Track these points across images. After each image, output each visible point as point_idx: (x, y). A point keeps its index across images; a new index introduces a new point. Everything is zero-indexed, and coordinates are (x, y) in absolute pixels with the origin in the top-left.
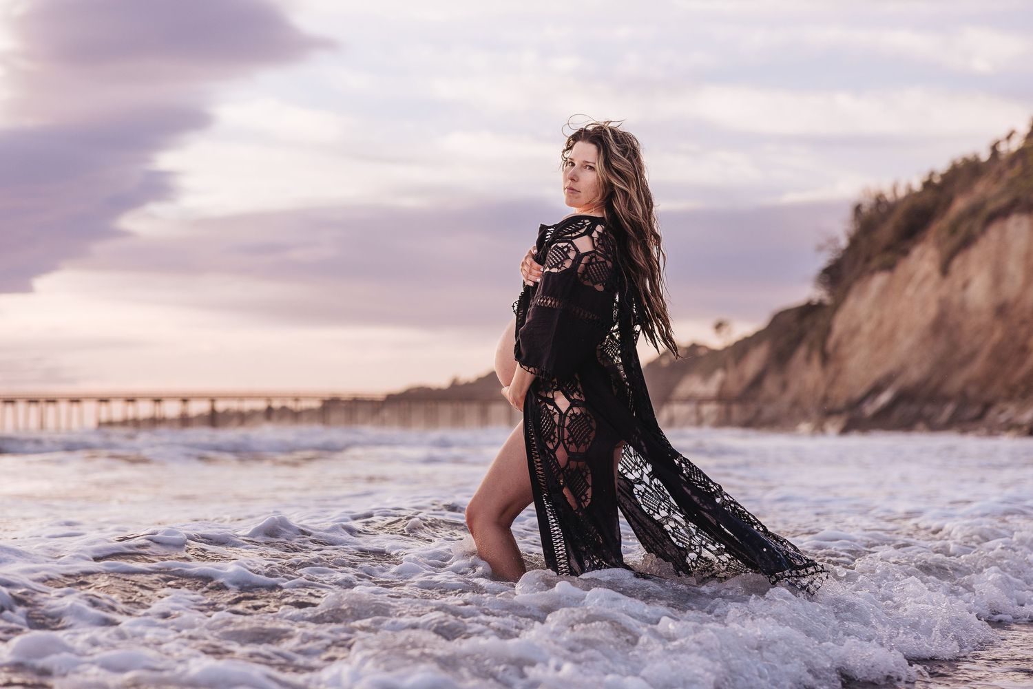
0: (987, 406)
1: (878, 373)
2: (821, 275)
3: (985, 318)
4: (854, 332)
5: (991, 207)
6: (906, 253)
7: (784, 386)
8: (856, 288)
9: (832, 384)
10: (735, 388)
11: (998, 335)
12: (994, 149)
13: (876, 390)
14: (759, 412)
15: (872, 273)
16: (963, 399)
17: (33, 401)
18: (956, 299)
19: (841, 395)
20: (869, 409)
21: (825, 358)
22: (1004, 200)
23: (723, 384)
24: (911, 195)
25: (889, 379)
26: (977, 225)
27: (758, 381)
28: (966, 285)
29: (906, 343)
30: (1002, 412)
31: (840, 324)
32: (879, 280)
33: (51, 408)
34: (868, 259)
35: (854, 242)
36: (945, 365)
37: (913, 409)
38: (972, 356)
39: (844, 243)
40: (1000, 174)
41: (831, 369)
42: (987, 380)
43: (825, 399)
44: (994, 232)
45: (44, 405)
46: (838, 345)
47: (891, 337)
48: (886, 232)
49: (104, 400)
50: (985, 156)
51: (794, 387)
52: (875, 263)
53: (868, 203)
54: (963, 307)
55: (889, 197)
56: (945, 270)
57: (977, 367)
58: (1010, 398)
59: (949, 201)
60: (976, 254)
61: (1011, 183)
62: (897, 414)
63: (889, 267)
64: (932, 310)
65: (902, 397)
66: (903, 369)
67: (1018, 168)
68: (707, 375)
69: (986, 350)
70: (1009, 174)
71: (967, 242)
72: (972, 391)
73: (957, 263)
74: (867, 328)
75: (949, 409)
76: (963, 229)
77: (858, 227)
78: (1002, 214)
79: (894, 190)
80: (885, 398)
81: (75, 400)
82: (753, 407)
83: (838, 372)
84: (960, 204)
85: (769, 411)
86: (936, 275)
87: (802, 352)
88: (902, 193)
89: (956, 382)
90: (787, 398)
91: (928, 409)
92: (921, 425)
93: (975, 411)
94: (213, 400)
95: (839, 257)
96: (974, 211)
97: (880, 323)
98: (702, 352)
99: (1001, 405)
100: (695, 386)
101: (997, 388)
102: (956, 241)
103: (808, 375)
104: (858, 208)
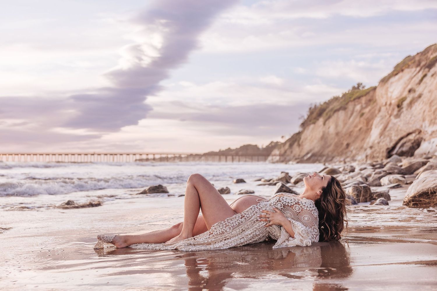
0: (333, 157)
1: (310, 149)
2: (301, 125)
3: (333, 136)
4: (306, 139)
5: (335, 109)
6: (318, 120)
7: (292, 152)
8: (307, 128)
9: (301, 152)
10: (283, 152)
11: (336, 140)
13: (307, 153)
14: (285, 158)
15: (310, 124)
16: (328, 156)
17: (111, 155)
18: (327, 131)
19: (302, 154)
20: (305, 158)
21: (299, 145)
22: (338, 107)
23: (281, 152)
25: (311, 151)
26: (332, 113)
27: (286, 151)
28: (329, 128)
29: (315, 141)
30: (336, 159)
31: (303, 137)
32: (312, 126)
33: (115, 156)
34: (310, 121)
35: (309, 117)
36: (324, 147)
37: (316, 158)
38: (330, 145)
39: (306, 117)
41: (301, 148)
42: (334, 151)
43: (299, 155)
44: (336, 115)
46: (302, 142)
47: (313, 141)
48: (315, 115)
51: (294, 152)
52: (312, 122)
53: (313, 107)
54: (328, 133)
55: (318, 105)
56: (324, 124)
57: (331, 148)
58: (338, 156)
59: (329, 107)
60: (331, 120)
62: (312, 159)
63: (314, 123)
64: (321, 134)
65: (313, 155)
66: (314, 148)
68: (278, 149)
69: (333, 144)
70: (341, 101)
71: (329, 117)
72: (330, 154)
73: (327, 122)
74: (309, 138)
76: (329, 114)
77: (310, 114)
78: (338, 110)
80: (309, 155)
81: (121, 155)
83: (302, 149)
85: (288, 158)
86: (322, 125)
87: (295, 144)
89: (326, 152)
90: (292, 155)
91: (319, 158)
92: (317, 162)
93: (330, 159)
94: (154, 155)
95: (305, 120)
96: (332, 110)
97: (312, 137)
100: (276, 152)
101: (335, 153)
102: (327, 117)
103: (296, 150)
104: (310, 109)
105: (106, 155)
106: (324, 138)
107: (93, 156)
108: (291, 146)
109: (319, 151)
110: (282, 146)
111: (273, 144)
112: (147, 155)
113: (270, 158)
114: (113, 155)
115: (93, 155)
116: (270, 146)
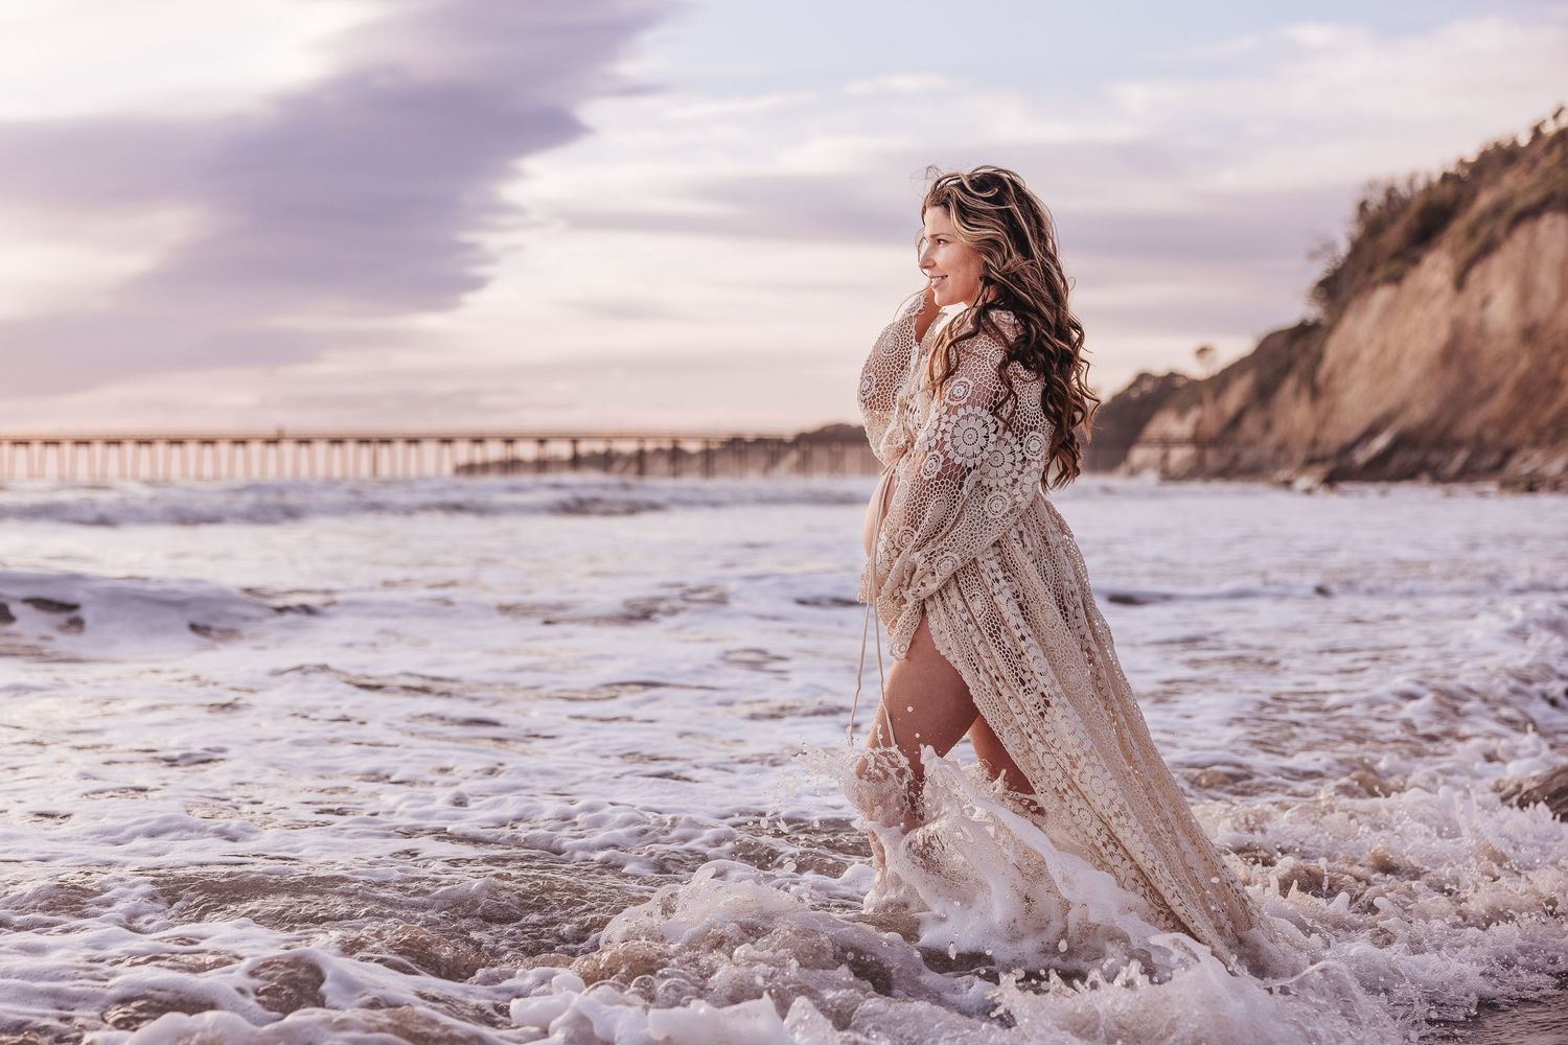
0: (1508, 454)
1: (1377, 410)
2: (1316, 288)
3: (1508, 343)
4: (1351, 360)
5: (1519, 204)
6: (1416, 262)
7: (1268, 426)
8: (1355, 305)
9: (1322, 424)
10: (1212, 427)
11: (1524, 364)
12: (1537, 132)
13: (1371, 432)
14: (1236, 458)
15: (1375, 286)
16: (1479, 446)
17: (364, 441)
18: (1472, 321)
19: (1334, 436)
20: (1361, 456)
21: (1316, 393)
22: (1535, 197)
23: (1199, 423)
24: (1429, 188)
25: (1386, 420)
26: (1501, 225)
27: (1236, 421)
28: (1485, 303)
29: (1410, 372)
30: (1526, 460)
31: (1334, 349)
32: (1383, 295)
33: (384, 451)
34: (1371, 270)
35: (1357, 248)
36: (1459, 401)
37: (1415, 457)
38: (1492, 390)
39: (1343, 248)
40: (1534, 162)
41: (1323, 404)
42: (1510, 420)
43: (1314, 443)
44: (1521, 236)
45: (378, 446)
46: (1330, 376)
47: (1394, 368)
48: (1394, 236)
49: (447, 441)
50: (1524, 140)
51: (1280, 429)
52: (1378, 275)
53: (1377, 199)
54: (1481, 330)
55: (1403, 190)
56: (1460, 283)
57: (1498, 404)
58: (1536, 444)
59: (1473, 196)
60: (1497, 263)
61: (1547, 173)
62: (1396, 462)
63: (1396, 279)
64: (1443, 334)
65: (1401, 442)
66: (1404, 406)
67: (1557, 153)
68: (1182, 411)
69: (1510, 382)
70: (1546, 163)
71: (1488, 249)
72: (1490, 434)
73: (1475, 274)
74: (1366, 355)
75: (1461, 457)
76: (1484, 232)
77: (1362, 230)
78: (1532, 213)
79: (1411, 182)
80: (1380, 443)
81: (413, 441)
82: (1230, 451)
83: (1331, 410)
84: (1485, 200)
85: (1248, 457)
86: (1449, 289)
87: (1290, 384)
88: (1420, 184)
89: (1470, 424)
90: (1272, 440)
91: (1434, 457)
92: (1425, 477)
93: (1492, 459)
94: (575, 441)
95: (1337, 267)
96: (1497, 210)
97: (1383, 349)
98: (1180, 383)
99: (1525, 452)
100: (1169, 424)
101: (1520, 432)
102: (1473, 247)
103: (1295, 414)
104: (1363, 206)
105: (337, 441)
106: (1456, 352)
107: (272, 450)
108: (1264, 394)
109: (1431, 423)
110: (1208, 395)
111: (1147, 387)
112: (542, 441)
113: (1138, 455)
114: (372, 446)
115: (273, 441)
116: (1135, 395)
